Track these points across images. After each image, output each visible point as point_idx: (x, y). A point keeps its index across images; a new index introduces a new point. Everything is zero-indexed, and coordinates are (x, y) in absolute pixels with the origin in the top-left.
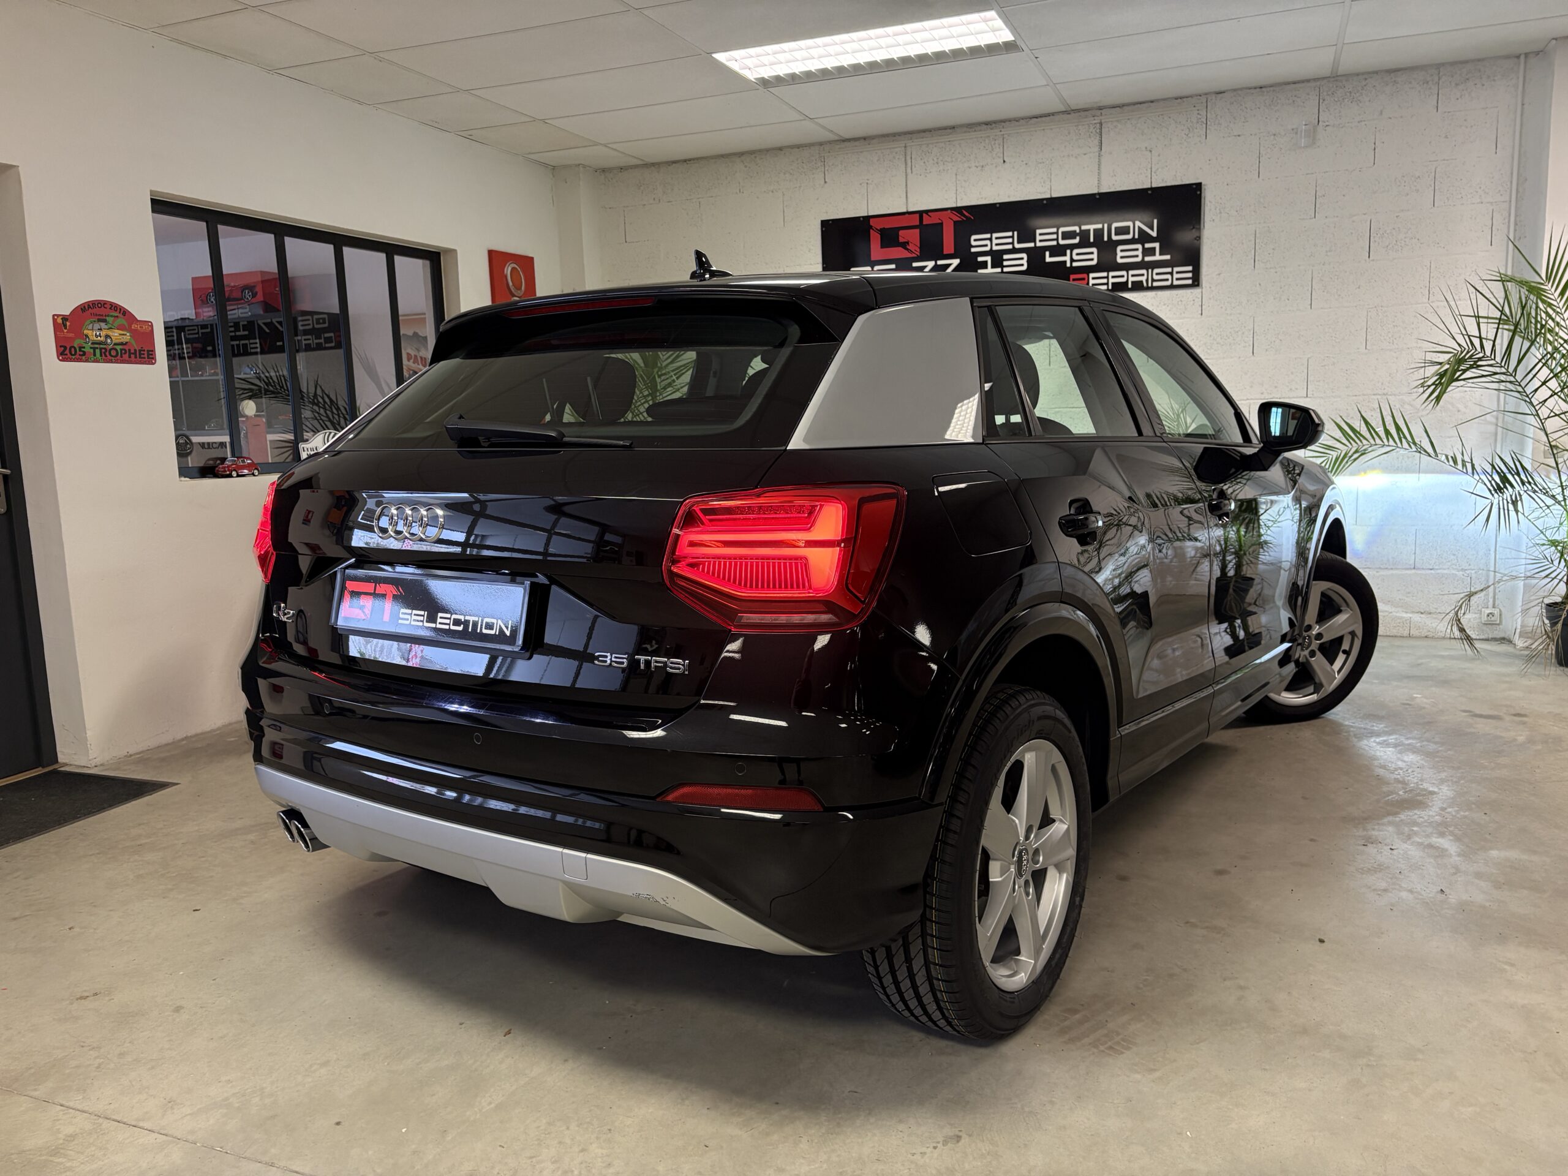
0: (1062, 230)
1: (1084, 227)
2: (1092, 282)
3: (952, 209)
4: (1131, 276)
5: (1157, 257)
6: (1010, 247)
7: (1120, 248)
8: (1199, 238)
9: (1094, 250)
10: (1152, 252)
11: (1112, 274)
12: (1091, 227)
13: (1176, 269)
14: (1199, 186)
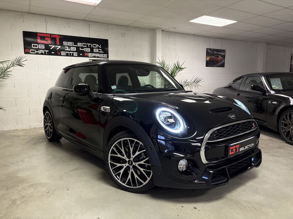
0: (83, 44)
1: (87, 44)
2: (89, 55)
3: (59, 35)
4: (97, 55)
5: (101, 52)
6: (72, 45)
7: (94, 49)
8: (108, 49)
9: (89, 49)
10: (100, 51)
11: (93, 54)
12: (89, 44)
13: (104, 55)
14: (108, 40)
